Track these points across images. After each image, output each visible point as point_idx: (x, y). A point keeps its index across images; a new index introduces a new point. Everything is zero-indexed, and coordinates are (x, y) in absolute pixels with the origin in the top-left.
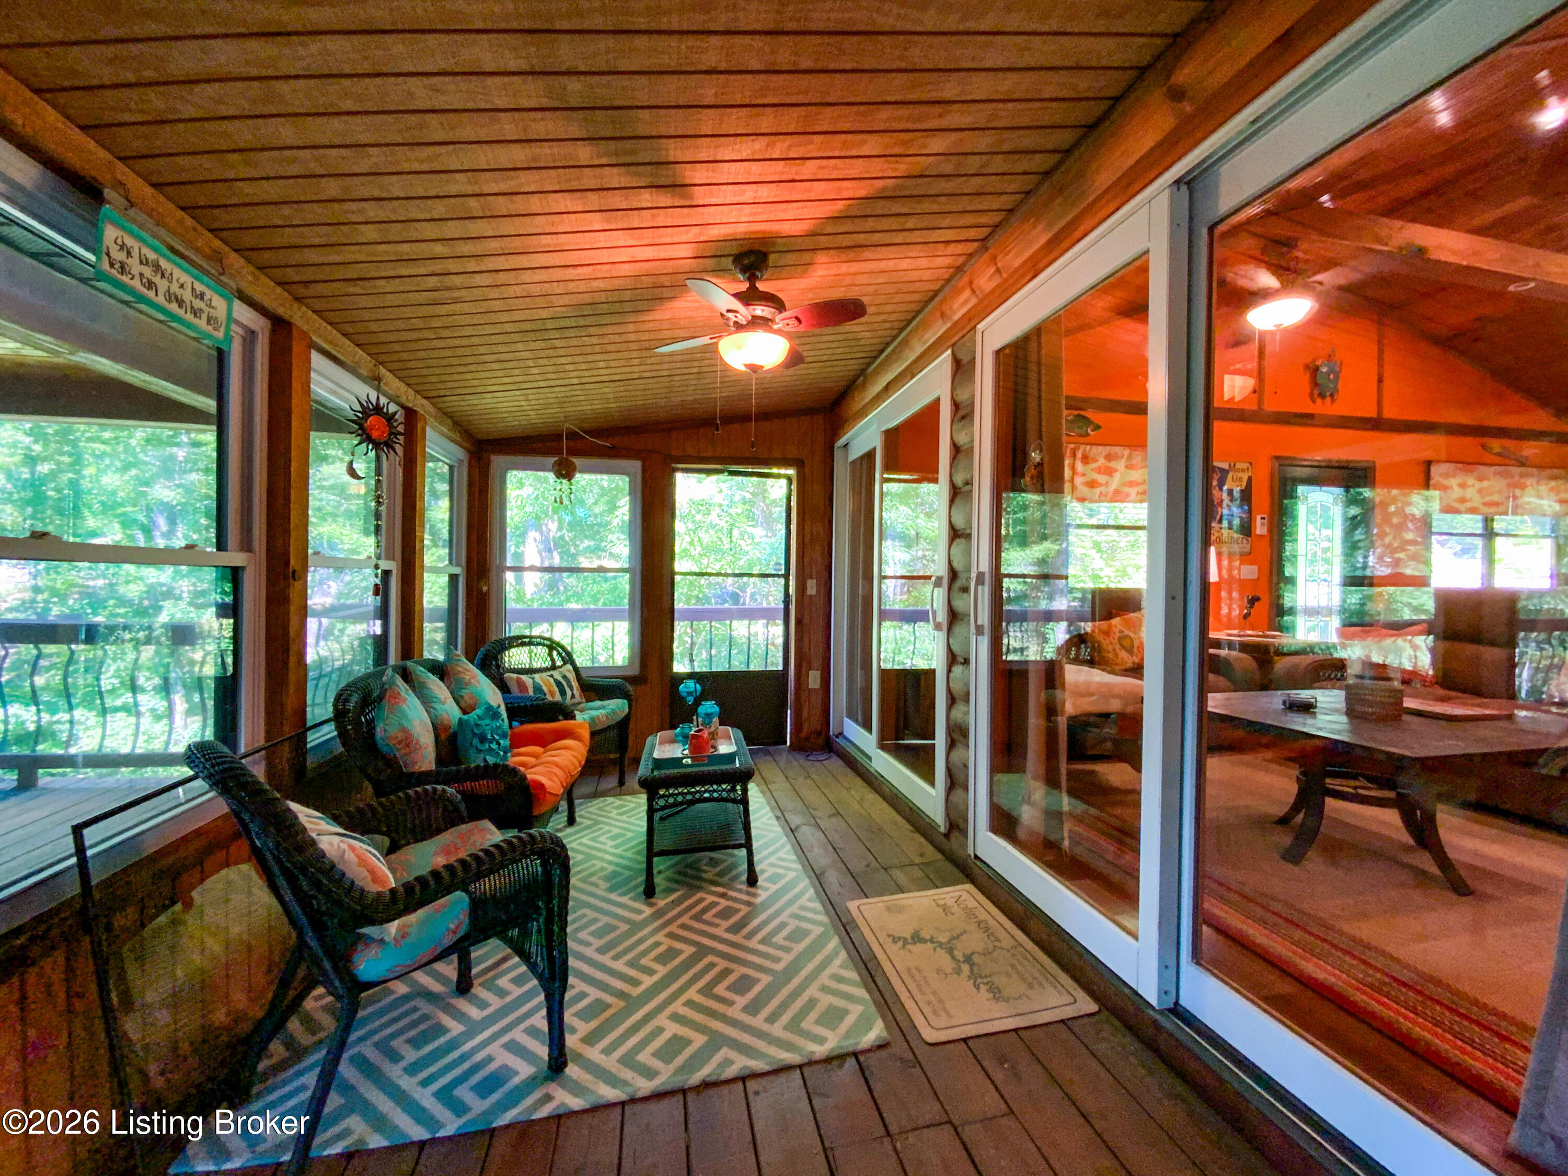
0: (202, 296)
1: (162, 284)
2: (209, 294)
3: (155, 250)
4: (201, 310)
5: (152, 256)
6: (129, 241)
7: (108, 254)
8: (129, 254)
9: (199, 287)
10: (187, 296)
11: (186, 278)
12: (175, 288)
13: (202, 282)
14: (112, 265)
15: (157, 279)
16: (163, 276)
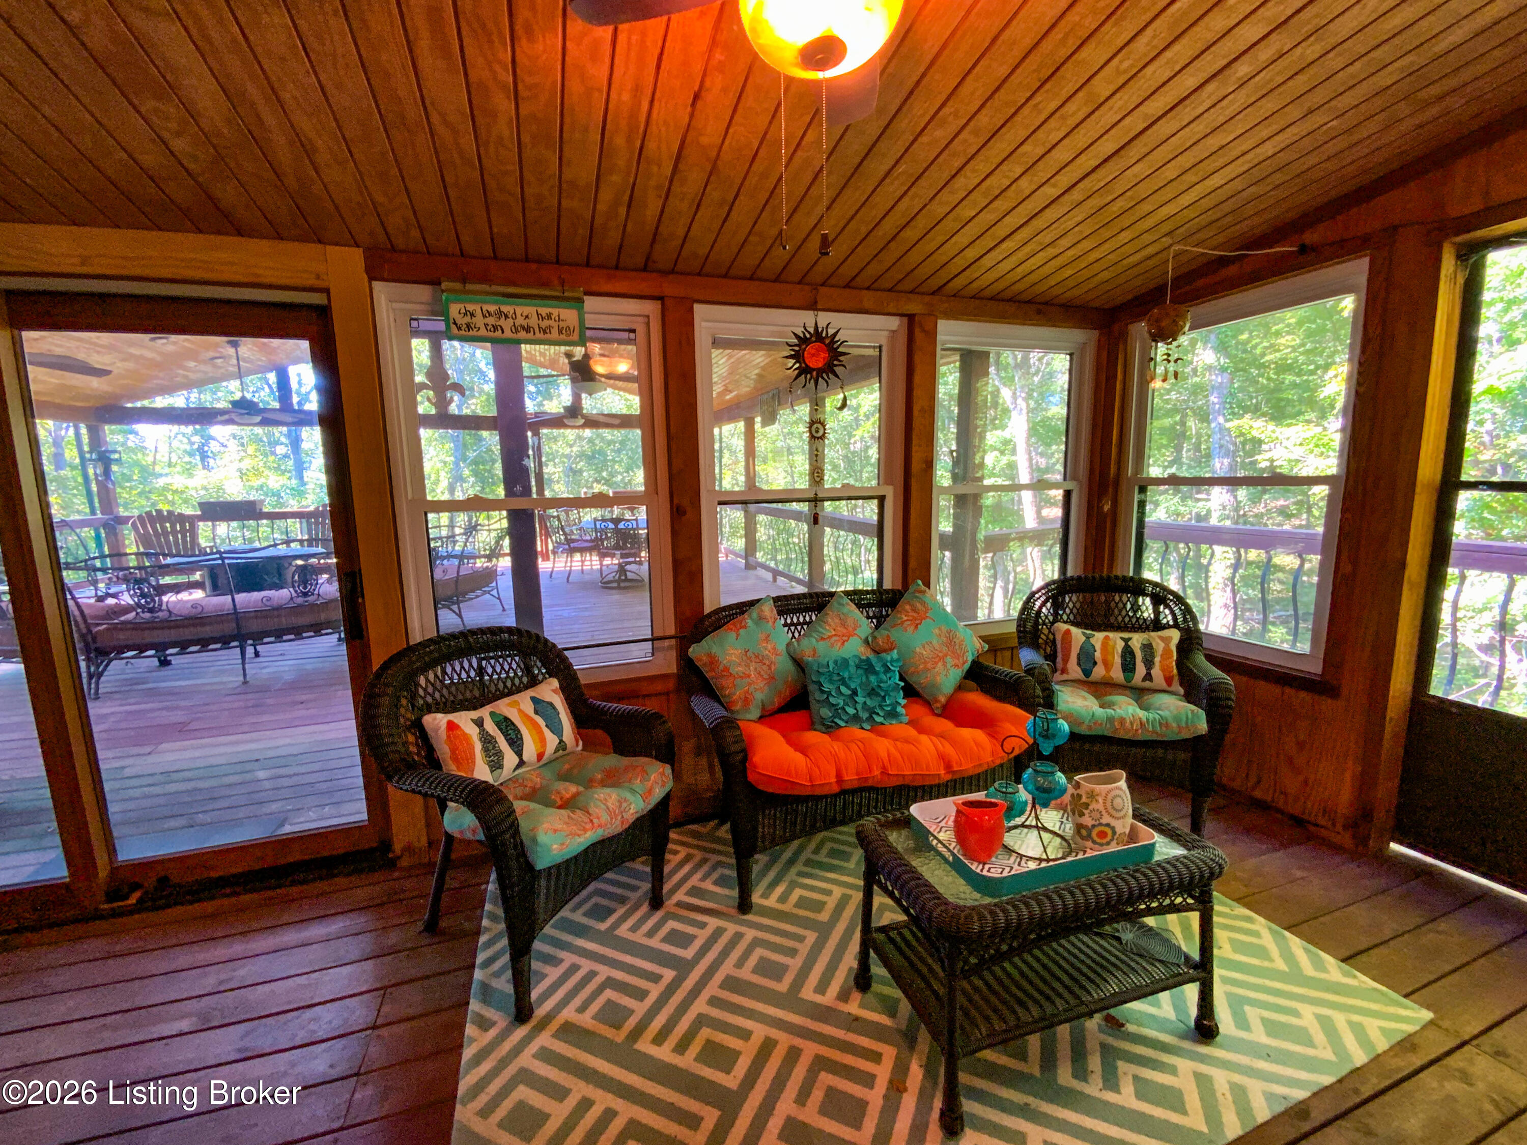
0: (549, 316)
1: (507, 324)
2: (555, 312)
3: (495, 303)
4: (550, 327)
5: (492, 308)
6: (470, 307)
7: (455, 323)
8: (472, 315)
9: (544, 311)
10: (533, 322)
11: (530, 310)
12: (520, 321)
13: (544, 306)
14: (459, 328)
15: (502, 322)
16: (506, 317)
